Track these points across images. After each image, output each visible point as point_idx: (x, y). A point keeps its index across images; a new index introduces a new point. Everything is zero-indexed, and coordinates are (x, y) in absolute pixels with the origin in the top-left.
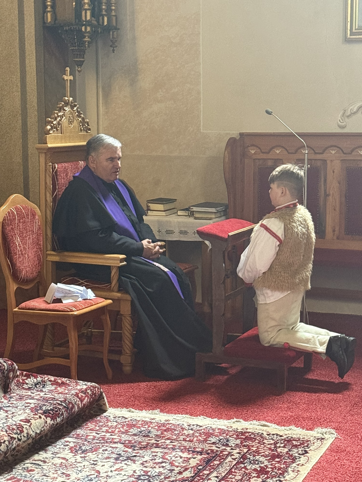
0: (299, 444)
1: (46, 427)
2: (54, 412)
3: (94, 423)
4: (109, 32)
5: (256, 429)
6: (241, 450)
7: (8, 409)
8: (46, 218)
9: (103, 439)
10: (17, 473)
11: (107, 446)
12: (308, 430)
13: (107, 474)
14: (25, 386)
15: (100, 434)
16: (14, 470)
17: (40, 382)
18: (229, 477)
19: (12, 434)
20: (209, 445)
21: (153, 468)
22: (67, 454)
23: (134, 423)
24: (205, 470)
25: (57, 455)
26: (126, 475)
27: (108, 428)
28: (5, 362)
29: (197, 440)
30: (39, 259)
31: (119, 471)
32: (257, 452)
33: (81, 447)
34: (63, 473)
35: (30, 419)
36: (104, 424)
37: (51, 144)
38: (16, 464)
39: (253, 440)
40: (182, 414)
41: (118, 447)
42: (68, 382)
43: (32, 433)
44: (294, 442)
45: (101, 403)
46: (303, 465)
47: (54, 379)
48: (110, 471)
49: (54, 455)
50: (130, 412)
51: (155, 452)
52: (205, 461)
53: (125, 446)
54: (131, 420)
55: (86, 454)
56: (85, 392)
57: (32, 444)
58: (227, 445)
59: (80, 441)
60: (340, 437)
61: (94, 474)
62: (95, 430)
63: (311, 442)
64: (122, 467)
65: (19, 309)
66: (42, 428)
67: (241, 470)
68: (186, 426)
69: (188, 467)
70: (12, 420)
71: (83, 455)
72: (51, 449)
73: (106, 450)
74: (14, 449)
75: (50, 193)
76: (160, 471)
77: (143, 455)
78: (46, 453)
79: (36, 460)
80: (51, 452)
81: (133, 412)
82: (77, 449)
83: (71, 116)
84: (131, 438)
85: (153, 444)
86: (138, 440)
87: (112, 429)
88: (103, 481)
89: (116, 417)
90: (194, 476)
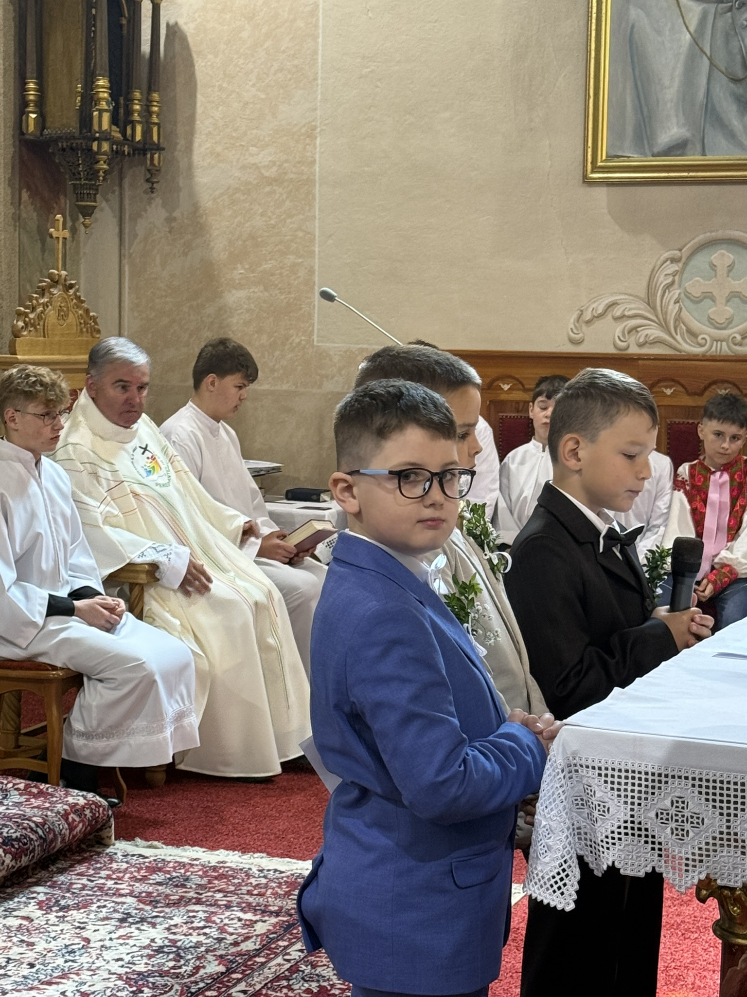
2: (21, 844)
9: (99, 891)
11: (106, 901)
13: (102, 943)
15: (95, 882)
21: (186, 935)
22: (32, 910)
23: (160, 865)
24: (281, 938)
25: (12, 913)
26: (138, 945)
27: (110, 873)
29: (272, 895)
31: (124, 939)
33: (59, 901)
34: (22, 941)
36: (105, 866)
41: (127, 900)
48: (108, 938)
49: (7, 913)
50: (153, 847)
51: (193, 911)
52: (282, 927)
53: (140, 901)
54: (155, 860)
55: (66, 912)
59: (57, 892)
61: (79, 944)
62: (86, 876)
64: (132, 933)
68: (254, 871)
69: (251, 935)
71: (61, 914)
73: (105, 906)
76: (199, 940)
77: (171, 915)
80: (3, 908)
81: (159, 849)
82: (52, 904)
84: (151, 888)
85: (190, 900)
86: (163, 892)
87: (118, 875)
88: (94, 953)
89: (128, 855)
90: (260, 949)
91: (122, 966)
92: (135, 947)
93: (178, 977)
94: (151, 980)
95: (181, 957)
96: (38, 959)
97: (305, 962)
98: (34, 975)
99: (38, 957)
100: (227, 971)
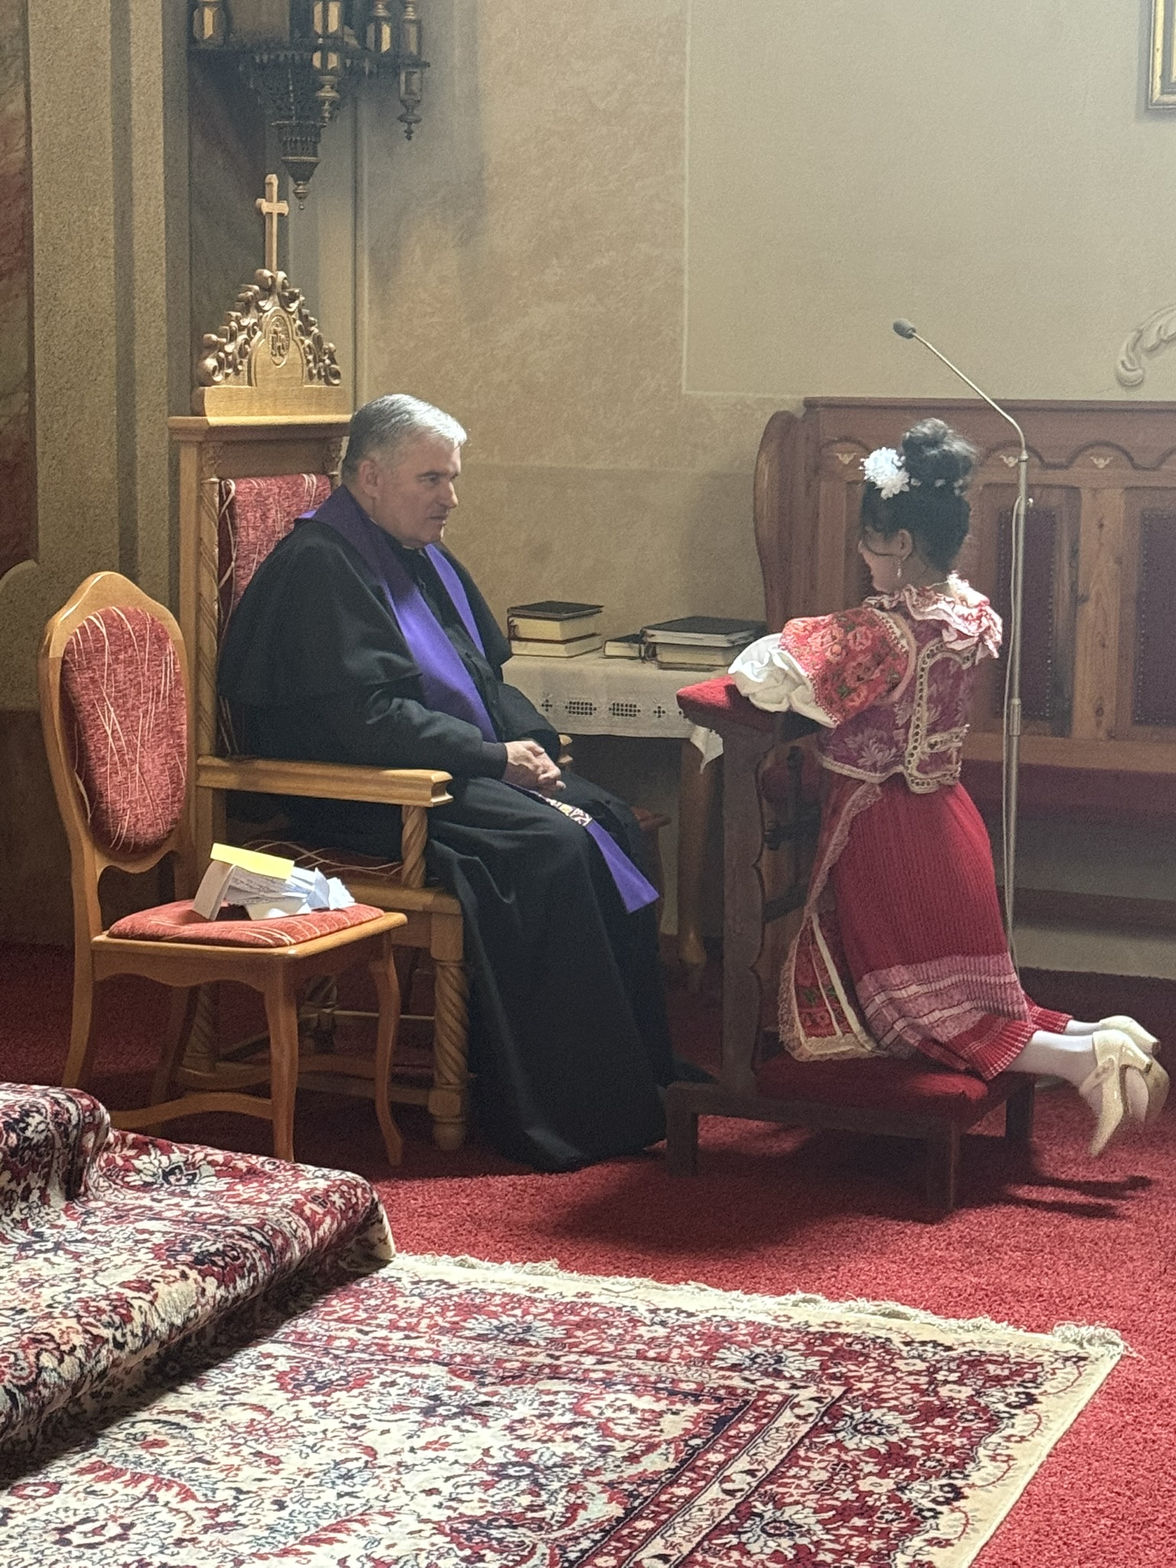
0: (1006, 1372)
1: (203, 1306)
2: (227, 1259)
3: (352, 1300)
4: (398, 75)
5: (869, 1325)
6: (823, 1390)
7: (80, 1248)
8: (199, 649)
9: (380, 1350)
10: (112, 1452)
11: (394, 1372)
12: (1032, 1331)
13: (397, 1458)
14: (133, 1178)
15: (371, 1335)
16: (100, 1440)
17: (179, 1167)
18: (788, 1474)
19: (96, 1327)
20: (721, 1373)
21: (545, 1442)
22: (268, 1393)
23: (477, 1301)
24: (711, 1449)
25: (235, 1397)
26: (461, 1461)
27: (395, 1316)
28: (70, 1099)
29: (681, 1357)
30: (175, 781)
31: (435, 1450)
32: (875, 1397)
33: (313, 1373)
34: (258, 1454)
35: (153, 1281)
36: (383, 1302)
37: (218, 415)
38: (108, 1423)
39: (861, 1359)
40: (628, 1276)
41: (431, 1374)
42: (268, 1168)
43: (157, 1323)
44: (991, 1368)
45: (373, 1235)
46: (1023, 1439)
47: (225, 1158)
48: (407, 1449)
49: (227, 1397)
50: (462, 1265)
51: (548, 1393)
52: (709, 1424)
53: (453, 1372)
54: (468, 1292)
55: (328, 1395)
56: (323, 1199)
57: (157, 1362)
58: (778, 1374)
59: (310, 1355)
60: (1135, 1355)
61: (357, 1459)
62: (355, 1322)
63: (1047, 1369)
64: (447, 1436)
65: (111, 935)
66: (191, 1308)
67: (826, 1452)
68: (642, 1312)
69: (657, 1440)
70: (96, 1283)
71: (319, 1399)
72: (218, 1378)
73: (393, 1384)
74: (103, 1374)
75: (210, 572)
76: (569, 1451)
77: (512, 1401)
78: (201, 1389)
79: (169, 1413)
80: (217, 1388)
81: (473, 1267)
82: (302, 1378)
83: (279, 329)
84: (469, 1346)
85: (541, 1368)
86: (492, 1355)
87: (409, 1320)
88: (387, 1479)
89: (420, 1281)
90: (677, 1469)
91: (440, 1506)
92: (457, 1465)
93: (541, 1528)
94: (495, 1533)
95: (542, 1486)
96: (290, 1491)
97: (760, 1495)
98: (287, 1524)
99: (289, 1486)
100: (627, 1515)
